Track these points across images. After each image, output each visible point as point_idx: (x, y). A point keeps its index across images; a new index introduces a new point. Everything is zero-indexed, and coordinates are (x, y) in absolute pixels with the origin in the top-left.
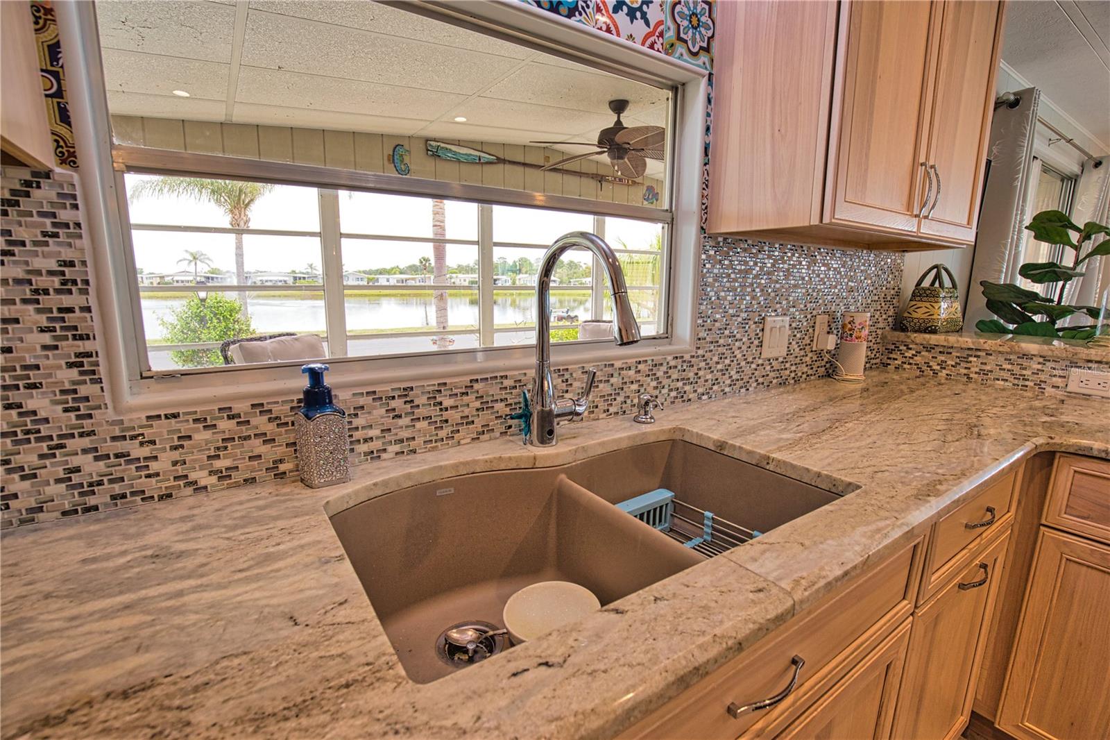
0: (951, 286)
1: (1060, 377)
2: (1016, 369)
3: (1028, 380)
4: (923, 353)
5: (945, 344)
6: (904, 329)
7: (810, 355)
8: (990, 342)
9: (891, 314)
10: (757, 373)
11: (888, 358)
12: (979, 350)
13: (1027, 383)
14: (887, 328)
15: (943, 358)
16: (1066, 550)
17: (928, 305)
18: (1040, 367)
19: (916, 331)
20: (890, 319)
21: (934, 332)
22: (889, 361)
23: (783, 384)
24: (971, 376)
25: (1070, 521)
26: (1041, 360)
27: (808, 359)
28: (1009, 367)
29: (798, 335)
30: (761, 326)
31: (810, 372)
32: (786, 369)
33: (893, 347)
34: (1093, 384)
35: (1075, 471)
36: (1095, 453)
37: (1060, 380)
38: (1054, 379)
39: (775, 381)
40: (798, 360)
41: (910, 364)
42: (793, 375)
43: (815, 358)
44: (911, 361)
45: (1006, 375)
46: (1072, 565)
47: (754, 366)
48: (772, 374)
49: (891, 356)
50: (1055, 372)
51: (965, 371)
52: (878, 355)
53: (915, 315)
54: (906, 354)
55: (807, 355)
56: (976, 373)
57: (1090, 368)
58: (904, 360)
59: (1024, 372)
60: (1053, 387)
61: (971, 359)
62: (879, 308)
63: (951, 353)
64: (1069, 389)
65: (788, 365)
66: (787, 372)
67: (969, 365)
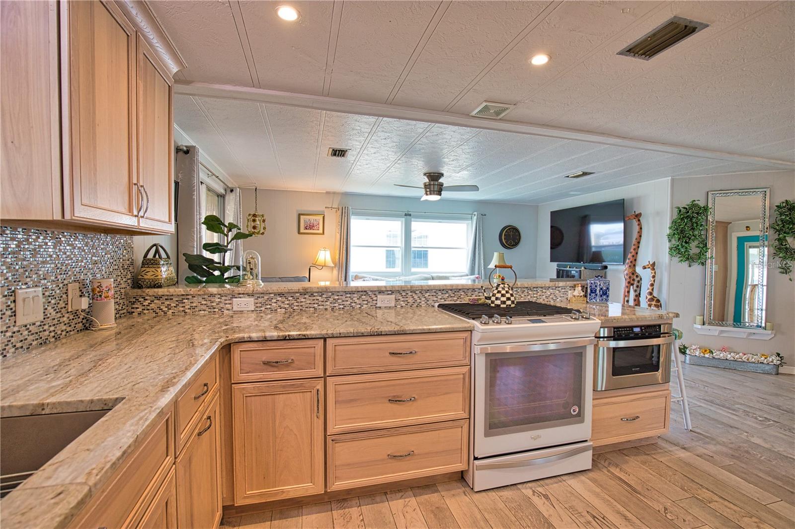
0: (166, 257)
1: (229, 304)
2: (209, 303)
3: (215, 308)
4: (155, 301)
5: (168, 294)
6: (140, 287)
7: (67, 315)
8: (192, 289)
9: (129, 277)
10: (13, 340)
11: (132, 308)
12: (188, 295)
13: (215, 310)
14: (128, 287)
15: (168, 303)
16: (244, 392)
17: (153, 269)
18: (219, 300)
19: (148, 288)
20: (129, 281)
21: (160, 287)
22: (133, 310)
23: (44, 343)
24: (186, 311)
25: (244, 377)
26: (219, 296)
27: (65, 319)
28: (205, 302)
29: (53, 301)
30: (12, 298)
31: (69, 329)
32: (45, 331)
33: (134, 300)
34: (243, 305)
35: (241, 351)
36: (246, 339)
37: (229, 306)
38: (227, 306)
39: (35, 343)
40: (55, 322)
41: (148, 310)
42: (53, 334)
43: (71, 317)
44: (148, 308)
45: (204, 307)
46: (248, 398)
47: (9, 334)
48: (31, 337)
49: (134, 306)
50: (227, 302)
51: (182, 309)
52: (124, 307)
53: (146, 277)
54: (144, 304)
55: (64, 316)
56: (189, 309)
57: (240, 298)
58: (143, 308)
59: (213, 304)
60: (227, 310)
61: (184, 301)
62: (120, 274)
63: (172, 299)
64: (234, 309)
65: (46, 327)
66: (47, 333)
67: (183, 305)
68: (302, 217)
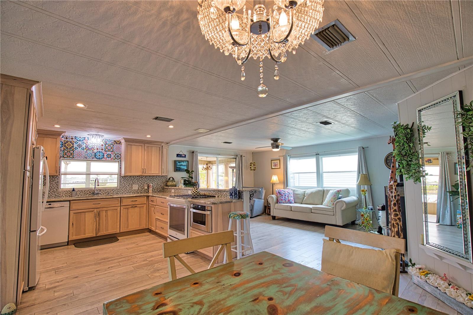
7: (144, 189)
14: (164, 186)
25: (150, 203)
29: (141, 187)
30: (132, 186)
35: (150, 198)
47: (131, 190)
48: (135, 192)
62: (161, 183)
66: (139, 191)
68: (272, 161)
